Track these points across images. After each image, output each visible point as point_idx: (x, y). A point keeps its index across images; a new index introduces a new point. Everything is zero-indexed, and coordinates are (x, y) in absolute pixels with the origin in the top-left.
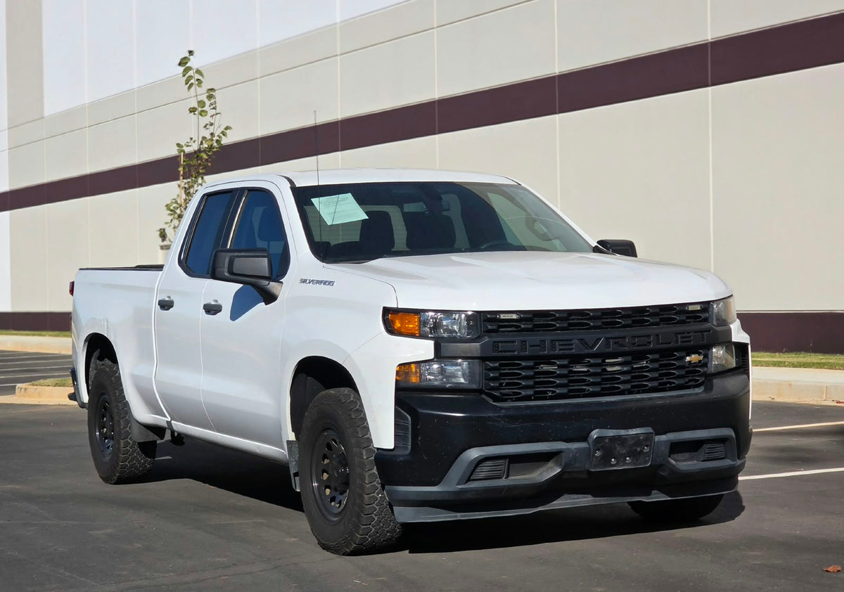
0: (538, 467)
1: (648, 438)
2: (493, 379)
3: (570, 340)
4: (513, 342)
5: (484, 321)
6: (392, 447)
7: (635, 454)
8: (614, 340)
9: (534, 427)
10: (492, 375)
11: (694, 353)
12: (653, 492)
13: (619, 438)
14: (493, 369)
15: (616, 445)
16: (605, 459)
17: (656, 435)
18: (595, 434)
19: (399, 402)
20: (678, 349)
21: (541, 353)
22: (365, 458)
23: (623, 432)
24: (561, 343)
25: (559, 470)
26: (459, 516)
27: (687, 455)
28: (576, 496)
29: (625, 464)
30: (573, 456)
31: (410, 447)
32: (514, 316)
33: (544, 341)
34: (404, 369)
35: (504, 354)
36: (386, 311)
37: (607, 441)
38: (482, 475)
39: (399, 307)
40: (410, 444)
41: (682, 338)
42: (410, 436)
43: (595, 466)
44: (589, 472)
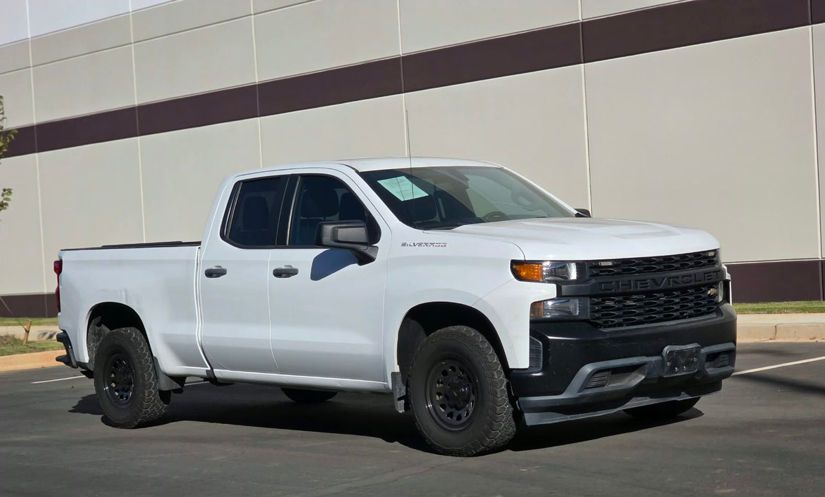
0: (627, 376)
1: (698, 349)
2: (598, 311)
3: (646, 280)
4: (610, 283)
5: (590, 268)
6: (527, 366)
7: (688, 364)
8: (672, 279)
9: (628, 346)
10: (597, 308)
11: (711, 288)
12: (682, 393)
13: (681, 352)
14: (597, 304)
15: (679, 357)
16: (672, 369)
17: (702, 348)
18: (667, 349)
19: (533, 333)
21: (629, 290)
22: (496, 377)
23: (683, 347)
24: (642, 282)
25: (643, 377)
26: (570, 418)
28: (640, 398)
29: (683, 371)
30: (652, 366)
31: (541, 366)
32: (610, 264)
33: (630, 281)
34: (535, 306)
35: (605, 292)
36: (514, 262)
37: (675, 354)
38: (594, 384)
39: (526, 259)
40: (541, 363)
41: (707, 276)
42: (541, 357)
43: (667, 373)
44: (661, 378)
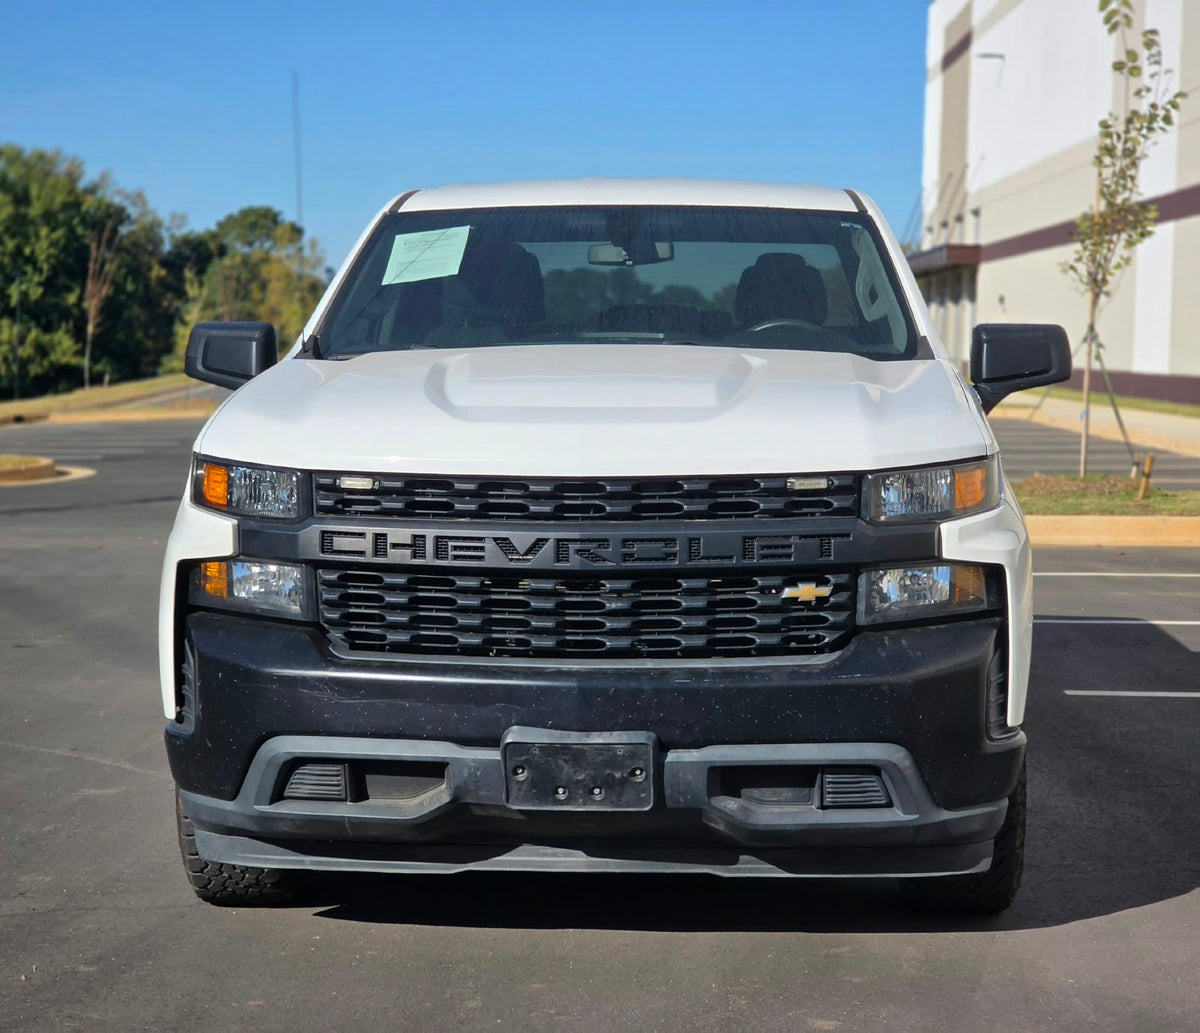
2: (332, 604)
3: (479, 539)
5: (317, 489)
6: (173, 715)
7: (611, 783)
8: (578, 546)
10: (325, 596)
11: (807, 580)
12: (743, 858)
15: (561, 762)
16: (543, 787)
18: (514, 735)
20: (764, 572)
21: (417, 561)
23: (573, 738)
24: (459, 542)
25: (447, 796)
27: (787, 792)
30: (470, 775)
32: (368, 484)
33: (423, 537)
37: (536, 752)
38: (304, 790)
41: (763, 547)
42: (193, 699)
